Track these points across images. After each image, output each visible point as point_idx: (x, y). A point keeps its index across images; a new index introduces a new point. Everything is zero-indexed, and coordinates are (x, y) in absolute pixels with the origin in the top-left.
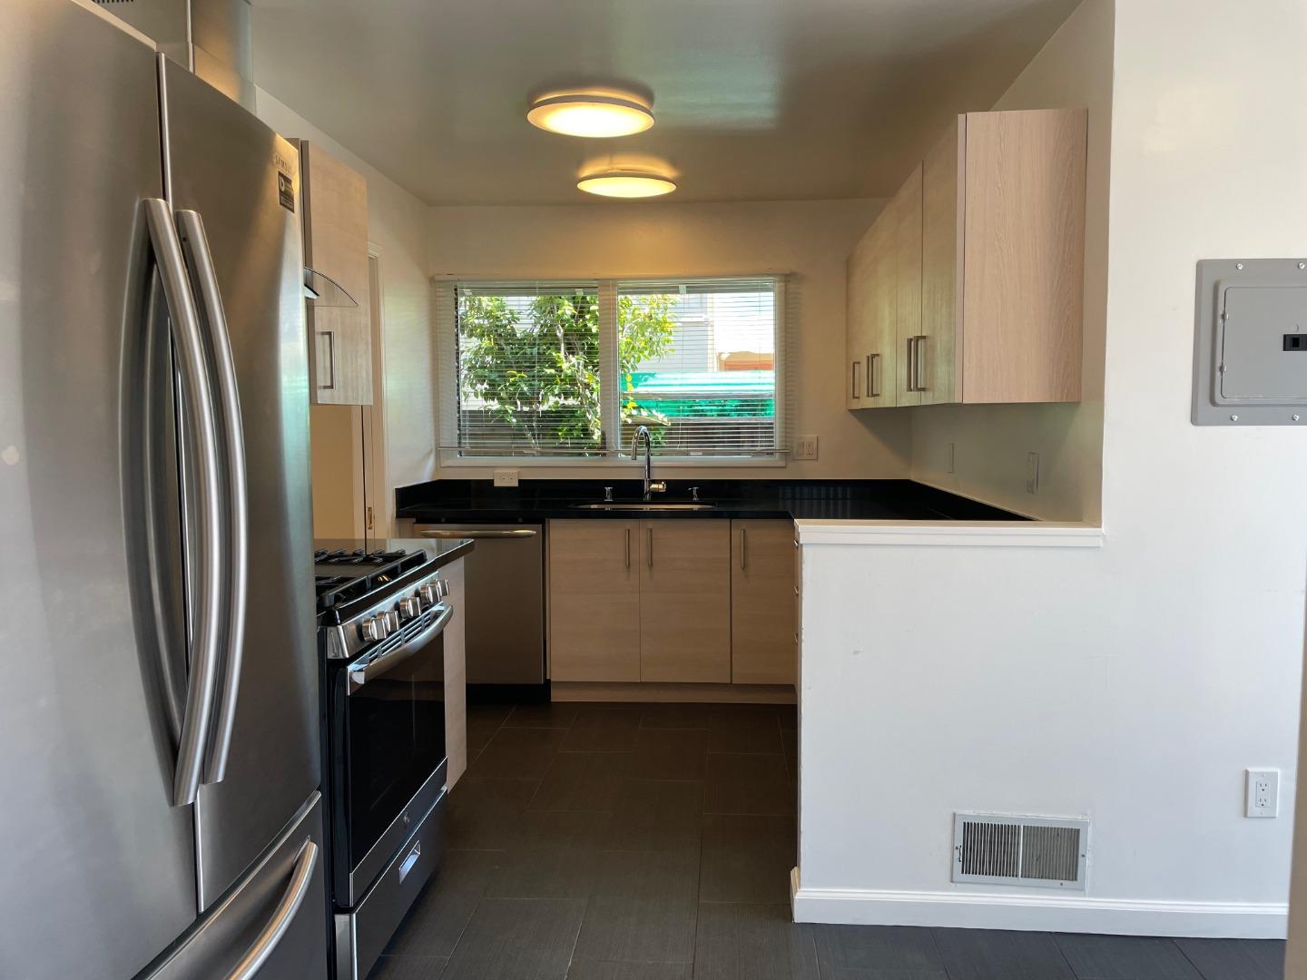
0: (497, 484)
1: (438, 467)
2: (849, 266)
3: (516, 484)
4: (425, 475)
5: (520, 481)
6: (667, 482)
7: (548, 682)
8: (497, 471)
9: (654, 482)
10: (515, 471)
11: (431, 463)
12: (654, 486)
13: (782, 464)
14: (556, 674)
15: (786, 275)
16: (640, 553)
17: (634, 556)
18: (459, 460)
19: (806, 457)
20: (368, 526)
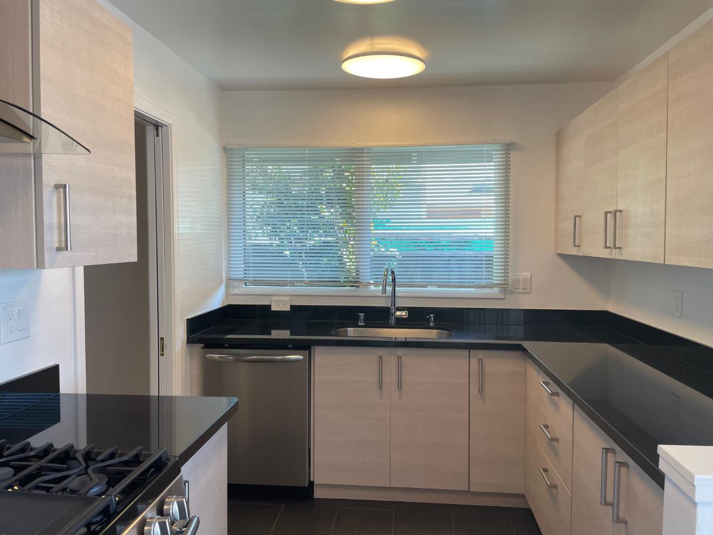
0: (273, 309)
1: (228, 294)
2: (559, 140)
3: (289, 309)
4: (215, 302)
5: (291, 306)
6: (409, 309)
7: (312, 484)
8: (274, 298)
9: (398, 309)
10: (287, 298)
11: (222, 291)
12: (398, 313)
13: (502, 296)
14: (318, 477)
15: (508, 145)
16: (390, 377)
17: (386, 379)
18: (243, 289)
19: (521, 291)
20: (160, 352)
